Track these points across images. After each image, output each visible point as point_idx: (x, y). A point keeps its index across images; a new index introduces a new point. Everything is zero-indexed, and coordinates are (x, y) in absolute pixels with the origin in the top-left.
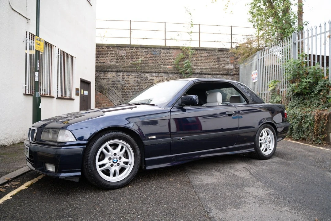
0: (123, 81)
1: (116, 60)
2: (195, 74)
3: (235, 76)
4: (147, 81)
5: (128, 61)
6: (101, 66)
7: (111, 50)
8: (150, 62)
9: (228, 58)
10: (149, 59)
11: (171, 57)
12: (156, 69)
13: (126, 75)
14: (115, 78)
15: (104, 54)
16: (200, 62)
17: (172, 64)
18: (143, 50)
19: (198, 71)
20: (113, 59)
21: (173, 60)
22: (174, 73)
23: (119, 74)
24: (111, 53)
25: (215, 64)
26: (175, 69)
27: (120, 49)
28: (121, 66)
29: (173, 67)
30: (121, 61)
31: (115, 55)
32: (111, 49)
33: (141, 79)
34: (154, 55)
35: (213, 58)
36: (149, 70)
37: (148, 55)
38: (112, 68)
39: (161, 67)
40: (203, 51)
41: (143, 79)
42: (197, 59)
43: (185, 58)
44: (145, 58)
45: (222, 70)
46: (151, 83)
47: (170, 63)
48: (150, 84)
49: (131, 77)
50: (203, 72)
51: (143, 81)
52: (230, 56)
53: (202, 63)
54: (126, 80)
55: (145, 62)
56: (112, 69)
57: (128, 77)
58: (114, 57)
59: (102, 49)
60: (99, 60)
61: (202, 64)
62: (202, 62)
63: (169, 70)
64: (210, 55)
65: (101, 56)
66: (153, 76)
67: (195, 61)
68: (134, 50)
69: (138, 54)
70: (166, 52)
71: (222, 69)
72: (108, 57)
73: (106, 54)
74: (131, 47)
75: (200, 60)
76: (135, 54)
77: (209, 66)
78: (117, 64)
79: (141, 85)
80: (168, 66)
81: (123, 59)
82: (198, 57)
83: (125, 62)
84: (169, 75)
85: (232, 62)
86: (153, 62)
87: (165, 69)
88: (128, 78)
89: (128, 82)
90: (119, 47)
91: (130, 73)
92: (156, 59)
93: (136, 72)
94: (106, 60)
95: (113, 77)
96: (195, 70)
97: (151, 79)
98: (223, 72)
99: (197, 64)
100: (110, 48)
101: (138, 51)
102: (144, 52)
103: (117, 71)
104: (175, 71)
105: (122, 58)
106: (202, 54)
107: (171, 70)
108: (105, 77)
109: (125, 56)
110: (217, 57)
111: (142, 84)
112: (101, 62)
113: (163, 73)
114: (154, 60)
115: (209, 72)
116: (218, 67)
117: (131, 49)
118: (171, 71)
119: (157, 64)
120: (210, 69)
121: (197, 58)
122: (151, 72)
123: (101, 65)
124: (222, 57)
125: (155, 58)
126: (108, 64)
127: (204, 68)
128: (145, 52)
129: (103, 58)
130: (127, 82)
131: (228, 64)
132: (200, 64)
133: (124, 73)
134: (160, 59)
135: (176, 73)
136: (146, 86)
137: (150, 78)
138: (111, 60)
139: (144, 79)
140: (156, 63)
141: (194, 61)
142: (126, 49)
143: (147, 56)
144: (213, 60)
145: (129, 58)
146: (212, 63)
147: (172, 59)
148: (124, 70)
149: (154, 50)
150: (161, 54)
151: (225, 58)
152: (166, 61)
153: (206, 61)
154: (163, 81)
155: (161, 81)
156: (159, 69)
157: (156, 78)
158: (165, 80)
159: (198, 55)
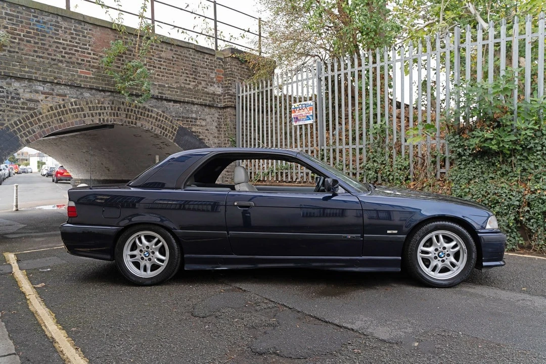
3: (229, 109)
4: (17, 103)
8: (27, 48)
9: (213, 69)
10: (21, 40)
11: (87, 46)
12: (44, 73)
16: (157, 69)
17: (89, 66)
21: (92, 56)
22: (97, 90)
25: (188, 79)
26: (98, 79)
29: (93, 74)
34: (37, 30)
35: (184, 66)
36: (25, 72)
37: (17, 28)
39: (60, 68)
40: (165, 47)
42: (150, 62)
43: (124, 56)
44: (10, 35)
45: (202, 96)
46: (32, 112)
47: (85, 62)
48: (28, 114)
50: (165, 94)
52: (215, 67)
53: (161, 74)
55: (11, 47)
61: (162, 76)
62: (161, 72)
63: (85, 81)
64: (177, 58)
66: (37, 92)
67: (147, 67)
70: (75, 30)
71: (203, 93)
75: (157, 66)
77: (176, 82)
80: (79, 70)
82: (153, 58)
84: (81, 94)
85: (219, 81)
86: (35, 51)
87: (73, 75)
92: (44, 44)
97: (31, 100)
98: (204, 100)
99: (152, 75)
104: (100, 84)
106: (162, 51)
107: (89, 80)
110: (193, 65)
113: (66, 85)
114: (40, 45)
115: (177, 96)
116: (194, 88)
118: (90, 82)
119: (48, 59)
120: (178, 91)
121: (151, 59)
122: (30, 80)
124: (202, 67)
125: (42, 40)
127: (166, 85)
128: (7, 17)
131: (212, 83)
132: (158, 75)
134: (57, 47)
135: (101, 91)
136: (16, 119)
137: (26, 95)
139: (8, 97)
140: (45, 55)
143: (16, 30)
144: (185, 69)
146: (181, 76)
147: (90, 51)
149: (37, 17)
150: (60, 32)
151: (207, 70)
152: (74, 54)
153: (170, 70)
154: (67, 108)
155: (60, 108)
156: (55, 72)
157: (46, 98)
158: (72, 105)
159: (153, 52)
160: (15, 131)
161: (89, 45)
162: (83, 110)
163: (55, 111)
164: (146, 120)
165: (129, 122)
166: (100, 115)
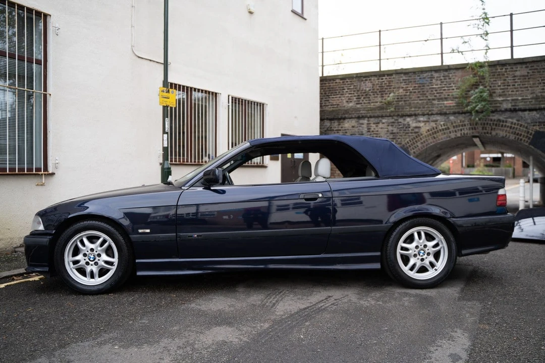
0: (369, 133)
1: (357, 99)
2: (500, 113)
4: (409, 130)
5: (376, 99)
6: (333, 111)
7: (348, 84)
8: (414, 96)
10: (411, 92)
11: (452, 85)
12: (423, 109)
13: (372, 122)
14: (356, 129)
15: (337, 91)
16: (511, 87)
17: (453, 98)
18: (401, 77)
19: (505, 106)
20: (351, 98)
21: (455, 90)
22: (459, 113)
23: (361, 121)
24: (348, 89)
26: (459, 106)
27: (363, 80)
28: (364, 108)
29: (455, 103)
30: (364, 100)
31: (354, 91)
32: (347, 82)
33: (398, 128)
34: (420, 84)
35: (541, 77)
36: (412, 111)
37: (409, 86)
38: (350, 112)
39: (433, 104)
40: (519, 66)
41: (401, 128)
42: (504, 83)
43: (480, 84)
44: (405, 92)
46: (417, 134)
47: (450, 96)
48: (415, 136)
49: (381, 125)
50: (518, 106)
51: (401, 130)
53: (515, 90)
54: (373, 131)
55: (405, 98)
56: (350, 114)
57: (377, 126)
58: (354, 94)
59: (334, 84)
60: (330, 101)
61: (517, 91)
62: (515, 88)
63: (449, 109)
64: (533, 72)
65: (334, 95)
66: (420, 121)
67: (502, 87)
68: (386, 79)
69: (392, 86)
70: (443, 76)
72: (343, 96)
73: (341, 91)
74: (380, 74)
75: (511, 84)
76: (387, 86)
77: (532, 93)
78: (359, 106)
79: (399, 138)
80: (445, 102)
81: (368, 96)
82: (507, 79)
83: (371, 102)
84: (448, 118)
86: (419, 97)
87: (441, 107)
88: (376, 128)
89: (377, 134)
90: (361, 77)
91: (380, 119)
92: (423, 91)
93: (390, 116)
94: (340, 101)
95: (353, 127)
96: (500, 103)
97: (416, 127)
99: (506, 93)
100: (347, 80)
101: (392, 81)
102: (402, 81)
103: (359, 118)
104: (460, 109)
105: (366, 95)
106: (516, 71)
107: (452, 108)
108: (340, 129)
109: (372, 91)
111: (400, 136)
112: (333, 105)
113: (437, 114)
114: (421, 93)
115: (532, 105)
117: (380, 78)
118: (453, 109)
119: (425, 100)
120: (533, 100)
121: (505, 80)
122: (415, 115)
123: (334, 109)
125: (422, 89)
126: (345, 107)
127: (520, 98)
128: (404, 81)
129: (336, 99)
130: (375, 134)
132: (512, 91)
133: (370, 119)
134: (432, 91)
135: (461, 113)
136: (408, 140)
137: (413, 124)
138: (349, 100)
139: (403, 128)
140: (425, 98)
141: (499, 88)
142: (372, 79)
143: (407, 87)
144: (542, 80)
145: (378, 94)
146: (538, 87)
147: (453, 88)
148: (368, 115)
149: (419, 76)
150: (434, 81)
152: (442, 93)
153: (525, 84)
154: (438, 129)
155: (434, 129)
156: (429, 107)
157: (425, 124)
158: (442, 126)
159: (507, 74)
160: (407, 147)
161: (454, 84)
162: (448, 128)
163: (431, 132)
164: (500, 130)
165: (485, 133)
166: (461, 130)
